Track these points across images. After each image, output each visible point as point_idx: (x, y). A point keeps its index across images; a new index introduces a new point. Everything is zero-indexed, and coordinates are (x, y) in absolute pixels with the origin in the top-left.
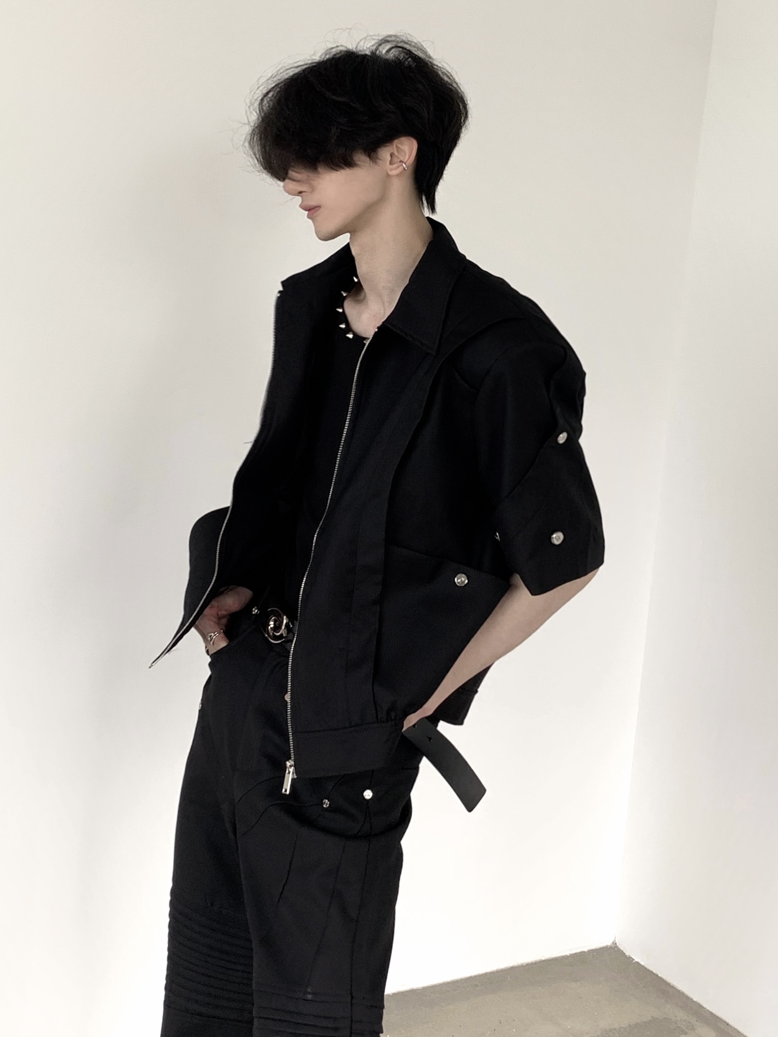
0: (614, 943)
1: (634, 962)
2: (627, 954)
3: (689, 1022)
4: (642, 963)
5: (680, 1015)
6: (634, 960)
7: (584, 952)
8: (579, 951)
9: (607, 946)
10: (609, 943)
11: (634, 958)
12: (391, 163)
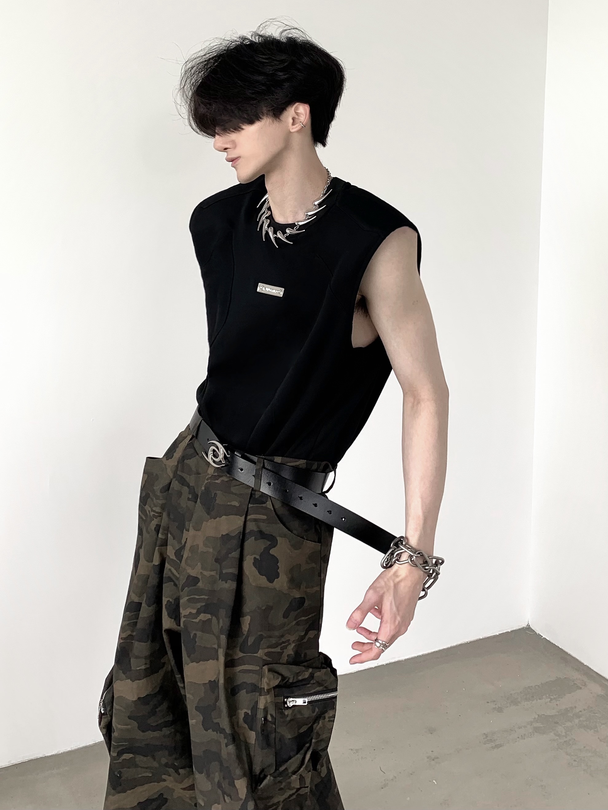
0: (528, 625)
1: (542, 638)
2: (538, 632)
3: (583, 680)
4: (548, 639)
5: (576, 676)
6: (542, 636)
7: (508, 632)
8: (505, 632)
9: (524, 627)
10: (524, 625)
11: (542, 635)
12: (293, 124)
